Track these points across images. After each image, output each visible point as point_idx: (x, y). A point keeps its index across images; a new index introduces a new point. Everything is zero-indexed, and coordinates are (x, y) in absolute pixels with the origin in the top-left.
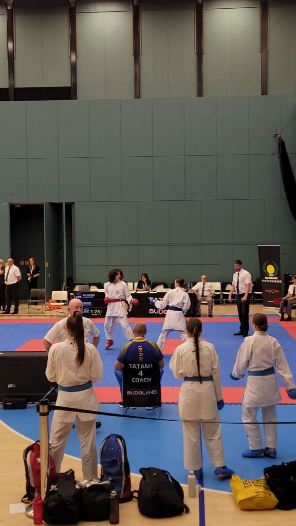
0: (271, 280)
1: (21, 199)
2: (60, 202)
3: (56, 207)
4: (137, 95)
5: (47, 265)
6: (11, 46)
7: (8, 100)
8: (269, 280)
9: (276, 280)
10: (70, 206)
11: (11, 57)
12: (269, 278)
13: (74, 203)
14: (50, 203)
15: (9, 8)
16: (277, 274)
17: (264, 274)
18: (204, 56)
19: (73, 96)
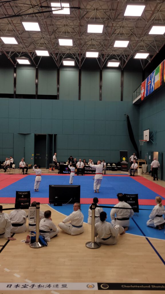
1: (39, 133)
2: (52, 134)
3: (50, 136)
4: (80, 99)
5: (47, 155)
6: (37, 81)
7: (35, 98)
8: (123, 162)
10: (55, 135)
11: (37, 85)
13: (57, 135)
14: (49, 134)
15: (37, 68)
16: (127, 160)
17: (122, 160)
18: (102, 88)
19: (58, 98)
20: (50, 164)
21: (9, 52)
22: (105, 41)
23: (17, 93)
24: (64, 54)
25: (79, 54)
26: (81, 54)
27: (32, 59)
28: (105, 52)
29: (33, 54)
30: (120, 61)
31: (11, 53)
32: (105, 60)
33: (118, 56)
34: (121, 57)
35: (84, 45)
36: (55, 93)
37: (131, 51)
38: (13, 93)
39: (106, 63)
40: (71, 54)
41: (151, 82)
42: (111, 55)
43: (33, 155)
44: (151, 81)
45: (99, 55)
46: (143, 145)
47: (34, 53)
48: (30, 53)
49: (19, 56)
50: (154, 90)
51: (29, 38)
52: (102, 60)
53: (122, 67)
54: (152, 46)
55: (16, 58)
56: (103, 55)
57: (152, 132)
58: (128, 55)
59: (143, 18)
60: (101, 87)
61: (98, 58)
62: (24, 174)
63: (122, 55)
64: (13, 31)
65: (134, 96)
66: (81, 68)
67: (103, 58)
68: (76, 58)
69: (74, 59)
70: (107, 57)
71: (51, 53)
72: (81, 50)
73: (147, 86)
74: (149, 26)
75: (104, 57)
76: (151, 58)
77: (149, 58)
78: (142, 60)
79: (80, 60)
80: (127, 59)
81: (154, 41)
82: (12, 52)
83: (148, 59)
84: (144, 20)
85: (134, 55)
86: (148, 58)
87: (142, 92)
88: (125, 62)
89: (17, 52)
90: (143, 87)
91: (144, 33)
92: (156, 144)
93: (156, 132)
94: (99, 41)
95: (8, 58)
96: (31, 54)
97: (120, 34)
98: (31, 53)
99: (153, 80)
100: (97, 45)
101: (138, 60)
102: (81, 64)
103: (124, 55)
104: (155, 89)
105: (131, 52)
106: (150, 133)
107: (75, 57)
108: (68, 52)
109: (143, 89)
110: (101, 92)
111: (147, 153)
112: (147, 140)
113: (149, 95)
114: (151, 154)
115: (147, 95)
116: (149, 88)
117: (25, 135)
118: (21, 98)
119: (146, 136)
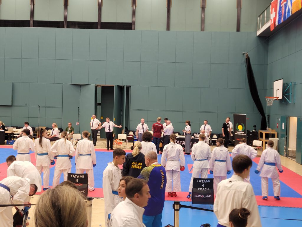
0: (240, 133)
1: (102, 83)
2: (124, 85)
3: (121, 88)
4: (168, 28)
7: (97, 28)
9: (243, 134)
10: (128, 88)
11: (100, 6)
13: (131, 86)
14: (118, 86)
16: (244, 131)
17: (236, 130)
18: (206, 9)
19: (133, 28)
23: (69, 20)
36: (129, 21)
38: (62, 19)
46: (272, 105)
50: (291, 14)
57: (288, 84)
60: (203, 8)
65: (260, 23)
73: (280, 8)
87: (272, 16)
90: (273, 9)
92: (295, 103)
93: (295, 85)
104: (293, 13)
106: (285, 86)
109: (274, 12)
110: (204, 17)
111: (278, 119)
112: (278, 97)
113: (283, 22)
114: (286, 120)
115: (280, 23)
116: (283, 11)
117: (80, 86)
118: (75, 28)
119: (277, 90)
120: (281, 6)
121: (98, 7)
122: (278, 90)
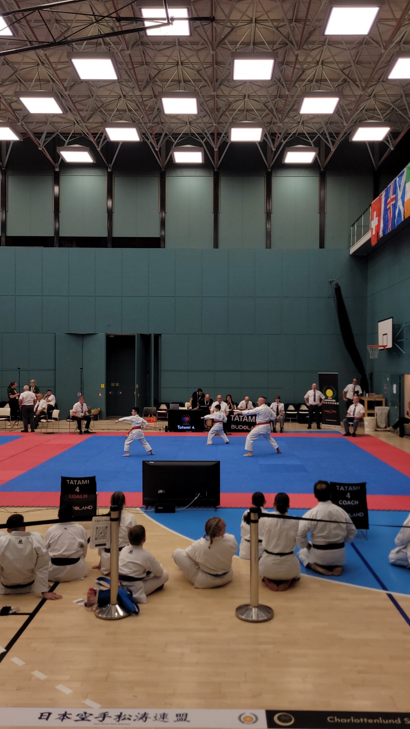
0: (330, 402)
1: (117, 331)
2: (150, 333)
3: (146, 338)
4: (216, 245)
5: (137, 386)
6: (110, 203)
7: (106, 247)
8: (328, 402)
9: (334, 402)
10: (157, 337)
11: (110, 213)
12: (328, 400)
13: (160, 335)
14: (142, 335)
15: (109, 170)
16: (336, 397)
18: (272, 215)
19: (162, 245)
20: (145, 408)
21: (42, 133)
22: (278, 99)
23: (62, 234)
24: (175, 136)
25: (212, 134)
26: (219, 134)
27: (99, 149)
28: (280, 126)
29: (100, 137)
30: (318, 148)
31: (46, 137)
32: (278, 148)
33: (312, 135)
34: (319, 139)
35: (224, 112)
36: (154, 233)
37: (345, 122)
38: (51, 234)
39: (282, 155)
40: (193, 134)
41: (396, 199)
42: (295, 134)
43: (103, 386)
44: (394, 196)
45: (264, 135)
46: (377, 357)
47: (102, 134)
48: (92, 134)
49: (67, 142)
50: (403, 219)
51: (90, 97)
52: (272, 146)
53: (323, 164)
54: (398, 108)
55: (57, 147)
56: (273, 135)
57: (400, 325)
58: (335, 133)
59: (373, 40)
60: (268, 215)
61: (260, 143)
62: (81, 433)
63: (322, 134)
64: (49, 82)
65: (354, 236)
66: (219, 168)
67: (273, 141)
68: (207, 143)
69: (201, 145)
70: (284, 140)
71: (144, 134)
72: (218, 124)
73: (386, 210)
74: (388, 59)
75: (276, 139)
76: (394, 140)
77: (389, 139)
78: (372, 144)
79: (216, 150)
80: (333, 143)
81: (402, 97)
82: (49, 134)
83: (388, 141)
84: (377, 42)
85: (352, 132)
86: (386, 138)
87: (374, 224)
88: (328, 149)
89: (61, 134)
90: (375, 213)
91: (377, 77)
94: (263, 99)
95: (40, 149)
96: (95, 137)
97: (317, 81)
98: (94, 135)
99: (400, 194)
100: (257, 110)
101: (362, 145)
102: (219, 160)
103: (325, 134)
104: (406, 217)
105: (345, 124)
106: (396, 329)
107: (203, 142)
108: (185, 130)
109: (376, 217)
110: (270, 227)
111: (386, 378)
112: (386, 346)
113: (390, 232)
114: (399, 379)
115: (386, 234)
116: (390, 215)
117: (83, 336)
118: (71, 246)
119: (384, 335)
120: (388, 207)
121: (107, 214)
122: (386, 334)
